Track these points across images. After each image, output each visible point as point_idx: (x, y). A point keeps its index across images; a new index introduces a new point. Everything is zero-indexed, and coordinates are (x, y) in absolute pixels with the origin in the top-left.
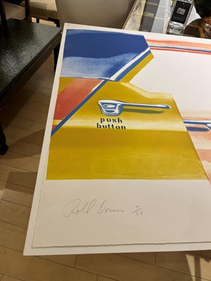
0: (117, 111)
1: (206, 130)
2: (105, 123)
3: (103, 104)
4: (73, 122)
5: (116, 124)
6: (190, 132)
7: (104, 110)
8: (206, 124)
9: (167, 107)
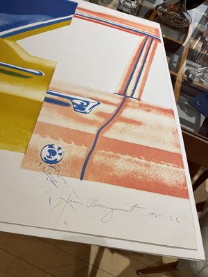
1: (67, 105)
8: (71, 99)
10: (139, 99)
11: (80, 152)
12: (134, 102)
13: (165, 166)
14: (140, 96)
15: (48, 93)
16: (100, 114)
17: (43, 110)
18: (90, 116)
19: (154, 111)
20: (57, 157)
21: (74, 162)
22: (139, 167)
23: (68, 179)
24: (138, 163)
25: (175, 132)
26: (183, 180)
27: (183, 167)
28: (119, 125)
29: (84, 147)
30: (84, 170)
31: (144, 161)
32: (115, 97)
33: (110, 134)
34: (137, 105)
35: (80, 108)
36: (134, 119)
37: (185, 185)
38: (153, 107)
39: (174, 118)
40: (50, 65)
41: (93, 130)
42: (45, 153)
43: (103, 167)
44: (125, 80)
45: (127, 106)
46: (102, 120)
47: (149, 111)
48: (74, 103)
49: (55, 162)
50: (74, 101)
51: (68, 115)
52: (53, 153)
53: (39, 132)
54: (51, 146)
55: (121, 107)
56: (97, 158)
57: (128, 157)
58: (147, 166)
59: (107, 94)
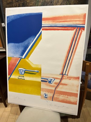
0: (23, 73)
1: (46, 82)
2: (20, 77)
3: (20, 70)
4: (13, 77)
5: (23, 78)
6: (42, 82)
7: (20, 72)
8: (47, 79)
9: (38, 72)
10: (67, 75)
11: (51, 95)
12: (65, 77)
13: (72, 97)
14: (68, 73)
15: (41, 78)
16: (56, 83)
17: (42, 85)
18: (53, 84)
19: (72, 79)
20: (47, 96)
21: (50, 97)
22: (65, 98)
23: (50, 101)
24: (65, 97)
25: (77, 86)
26: (76, 101)
27: (77, 97)
28: (60, 86)
29: (52, 94)
30: (53, 99)
31: (67, 96)
32: (60, 76)
33: (58, 89)
34: (66, 78)
35: (50, 82)
36: (65, 83)
37: (77, 102)
38: (72, 77)
39: (79, 81)
40: (40, 67)
41: (54, 89)
42: (45, 96)
43: (57, 98)
44: (63, 67)
45: (63, 79)
46: (56, 85)
47: (70, 79)
48: (48, 81)
49: (47, 97)
50: (48, 80)
51: (47, 85)
52: (46, 95)
53: (42, 91)
54: (45, 94)
55: (61, 79)
56: (55, 96)
57: (63, 95)
58: (67, 97)
59: (57, 75)
